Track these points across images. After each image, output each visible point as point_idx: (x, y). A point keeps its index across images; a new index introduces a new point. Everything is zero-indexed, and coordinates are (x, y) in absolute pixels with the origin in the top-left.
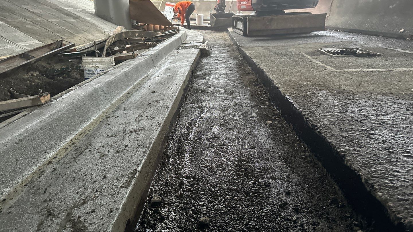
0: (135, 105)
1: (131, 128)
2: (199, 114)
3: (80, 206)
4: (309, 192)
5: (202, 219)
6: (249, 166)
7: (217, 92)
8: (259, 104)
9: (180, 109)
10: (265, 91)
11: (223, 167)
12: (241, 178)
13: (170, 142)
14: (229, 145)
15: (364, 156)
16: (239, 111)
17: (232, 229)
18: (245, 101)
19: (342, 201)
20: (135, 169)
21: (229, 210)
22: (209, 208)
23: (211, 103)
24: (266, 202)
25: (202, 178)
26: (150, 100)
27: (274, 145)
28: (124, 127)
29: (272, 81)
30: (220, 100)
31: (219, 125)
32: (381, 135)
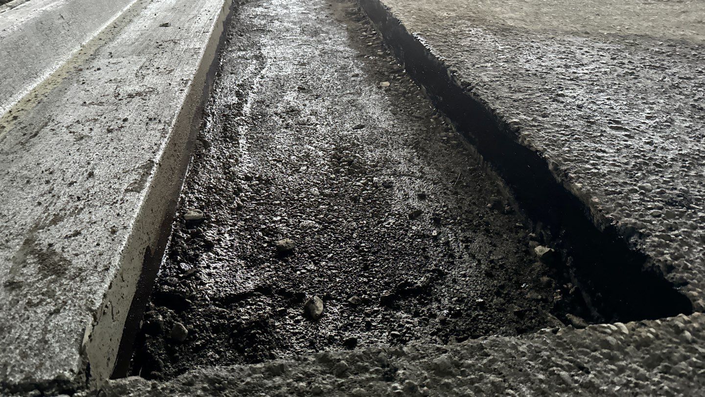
0: (131, 49)
1: (130, 89)
2: (256, 69)
3: (48, 226)
4: (456, 193)
5: (281, 242)
6: (355, 157)
7: (288, 30)
8: (366, 53)
9: (220, 60)
10: (374, 31)
11: (309, 159)
12: (342, 176)
13: (206, 118)
14: (317, 124)
15: (550, 129)
16: (330, 66)
17: (334, 255)
18: (341, 48)
19: (509, 205)
20: (149, 160)
21: (326, 228)
22: (291, 225)
23: (277, 51)
24: (387, 212)
25: (275, 179)
26: (160, 38)
27: (396, 121)
28: (115, 87)
29: (389, 9)
30: (293, 44)
31: (296, 88)
32: (575, 97)
